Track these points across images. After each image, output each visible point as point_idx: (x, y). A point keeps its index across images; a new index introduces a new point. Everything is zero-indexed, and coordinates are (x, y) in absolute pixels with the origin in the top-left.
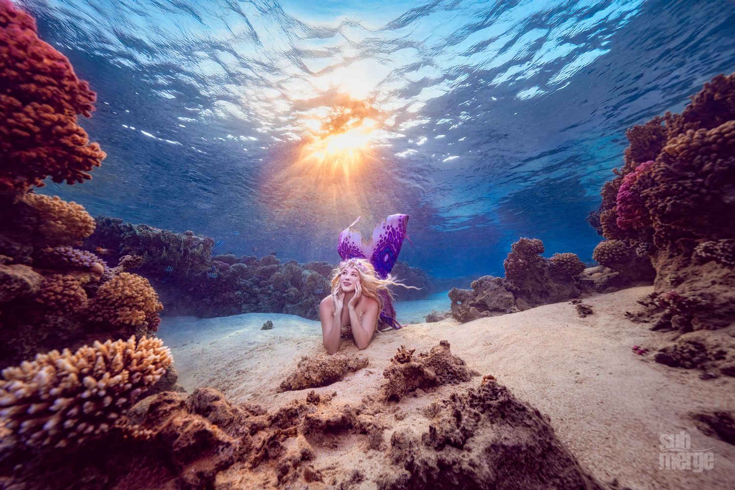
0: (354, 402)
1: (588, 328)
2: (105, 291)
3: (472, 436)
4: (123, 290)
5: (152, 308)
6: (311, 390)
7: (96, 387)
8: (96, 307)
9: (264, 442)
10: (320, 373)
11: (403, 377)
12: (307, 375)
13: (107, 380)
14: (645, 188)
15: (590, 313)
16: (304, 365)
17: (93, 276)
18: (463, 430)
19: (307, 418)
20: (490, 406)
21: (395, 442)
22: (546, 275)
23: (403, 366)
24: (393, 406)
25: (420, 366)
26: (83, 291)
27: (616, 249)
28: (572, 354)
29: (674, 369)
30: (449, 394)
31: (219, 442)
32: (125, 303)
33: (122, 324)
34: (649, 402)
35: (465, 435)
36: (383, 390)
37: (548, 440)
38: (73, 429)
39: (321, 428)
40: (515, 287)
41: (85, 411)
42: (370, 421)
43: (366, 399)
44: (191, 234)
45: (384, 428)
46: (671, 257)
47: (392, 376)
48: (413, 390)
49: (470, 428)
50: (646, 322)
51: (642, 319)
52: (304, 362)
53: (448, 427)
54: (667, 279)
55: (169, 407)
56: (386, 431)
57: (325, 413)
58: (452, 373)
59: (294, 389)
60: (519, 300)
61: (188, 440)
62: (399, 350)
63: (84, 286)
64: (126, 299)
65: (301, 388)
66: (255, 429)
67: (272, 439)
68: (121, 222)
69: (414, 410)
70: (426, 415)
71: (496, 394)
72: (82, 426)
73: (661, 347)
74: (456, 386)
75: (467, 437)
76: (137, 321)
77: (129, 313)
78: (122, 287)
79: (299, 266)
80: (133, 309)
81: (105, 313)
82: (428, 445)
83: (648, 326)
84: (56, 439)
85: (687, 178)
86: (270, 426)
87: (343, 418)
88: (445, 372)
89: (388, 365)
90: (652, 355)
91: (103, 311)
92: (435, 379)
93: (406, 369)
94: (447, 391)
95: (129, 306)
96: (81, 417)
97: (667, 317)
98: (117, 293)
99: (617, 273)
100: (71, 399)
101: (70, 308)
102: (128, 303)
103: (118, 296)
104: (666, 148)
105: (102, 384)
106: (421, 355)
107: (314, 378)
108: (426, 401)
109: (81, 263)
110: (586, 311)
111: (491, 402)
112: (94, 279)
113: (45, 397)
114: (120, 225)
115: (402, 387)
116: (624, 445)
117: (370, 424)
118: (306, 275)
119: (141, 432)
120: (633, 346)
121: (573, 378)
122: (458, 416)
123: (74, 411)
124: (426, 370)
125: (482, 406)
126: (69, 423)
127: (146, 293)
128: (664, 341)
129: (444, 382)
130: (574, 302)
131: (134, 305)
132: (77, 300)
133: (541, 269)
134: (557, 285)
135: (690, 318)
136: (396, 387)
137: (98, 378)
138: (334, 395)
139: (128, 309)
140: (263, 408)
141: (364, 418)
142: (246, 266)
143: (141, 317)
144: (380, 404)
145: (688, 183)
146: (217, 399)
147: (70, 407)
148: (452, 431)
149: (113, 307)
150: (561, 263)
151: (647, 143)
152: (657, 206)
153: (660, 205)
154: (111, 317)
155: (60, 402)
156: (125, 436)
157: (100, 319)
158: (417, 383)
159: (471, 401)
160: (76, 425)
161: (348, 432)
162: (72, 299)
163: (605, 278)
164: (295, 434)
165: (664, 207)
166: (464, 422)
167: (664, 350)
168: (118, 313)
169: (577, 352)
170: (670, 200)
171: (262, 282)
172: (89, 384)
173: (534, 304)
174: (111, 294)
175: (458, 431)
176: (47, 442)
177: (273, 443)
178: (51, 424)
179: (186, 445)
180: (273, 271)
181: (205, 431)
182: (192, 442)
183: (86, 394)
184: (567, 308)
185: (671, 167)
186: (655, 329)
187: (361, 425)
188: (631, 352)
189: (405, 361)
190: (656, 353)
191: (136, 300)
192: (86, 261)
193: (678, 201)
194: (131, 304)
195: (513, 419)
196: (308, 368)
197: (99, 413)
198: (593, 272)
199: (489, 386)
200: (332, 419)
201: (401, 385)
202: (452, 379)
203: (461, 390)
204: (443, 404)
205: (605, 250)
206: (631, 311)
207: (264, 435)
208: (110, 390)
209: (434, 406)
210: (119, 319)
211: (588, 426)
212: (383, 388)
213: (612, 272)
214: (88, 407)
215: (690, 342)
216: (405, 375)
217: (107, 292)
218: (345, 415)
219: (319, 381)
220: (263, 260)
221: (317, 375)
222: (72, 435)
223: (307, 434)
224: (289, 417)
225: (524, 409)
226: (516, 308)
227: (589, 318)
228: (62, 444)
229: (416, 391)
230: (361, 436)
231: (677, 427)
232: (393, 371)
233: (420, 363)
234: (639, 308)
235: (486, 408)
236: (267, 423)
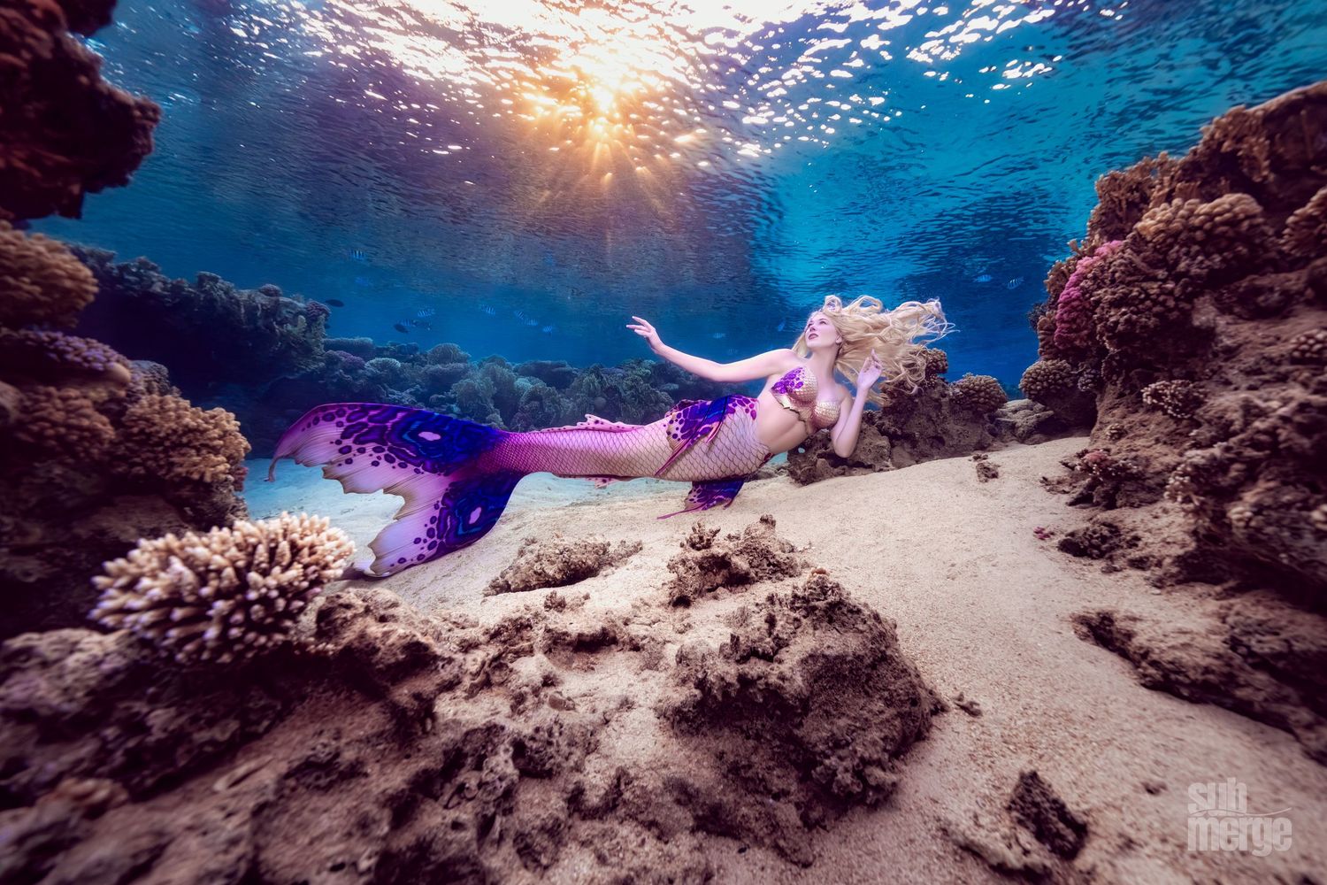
0: (622, 607)
1: (985, 499)
2: (141, 418)
3: (787, 645)
4: (179, 417)
5: (238, 451)
6: (552, 590)
7: (265, 586)
8: (127, 448)
9: (483, 663)
10: (560, 565)
11: (698, 570)
12: (537, 567)
13: (278, 576)
14: (1100, 288)
15: (995, 476)
16: (532, 552)
17: (113, 389)
18: (777, 637)
19: (548, 631)
20: (815, 608)
21: (682, 658)
22: (945, 410)
23: (699, 554)
24: (680, 612)
25: (726, 554)
26: (105, 419)
27: (1055, 374)
28: (953, 537)
29: (1077, 559)
30: (766, 594)
31: (436, 658)
32: (185, 440)
33: (186, 480)
34: (1030, 601)
35: (777, 644)
36: (666, 590)
37: (883, 648)
38: (240, 640)
39: (570, 644)
40: (893, 429)
41: (254, 617)
42: (646, 633)
43: (639, 603)
44: (276, 293)
45: (665, 642)
46: (1121, 395)
47: (681, 569)
48: (713, 589)
49: (785, 637)
50: (1065, 492)
51: (1061, 488)
52: (531, 547)
53: (757, 635)
54: (1107, 431)
55: (349, 614)
56: (669, 646)
57: (576, 624)
58: (774, 565)
59: (515, 591)
60: (897, 450)
61: (395, 654)
62: (694, 529)
63: (101, 408)
64: (185, 433)
65: (527, 587)
66: (468, 647)
67: (495, 659)
68: (110, 258)
69: (712, 617)
70: (729, 624)
71: (825, 594)
72: (251, 636)
73: (1070, 530)
74: (779, 584)
75: (780, 647)
76: (214, 475)
77: (196, 459)
78: (176, 410)
79: (509, 367)
80: (204, 451)
81: (149, 459)
82: (727, 657)
83: (1066, 498)
84: (217, 652)
85: (1155, 279)
86: (488, 643)
87: (604, 629)
88: (765, 562)
89: (675, 552)
90: (1056, 540)
91: (144, 456)
92: (747, 573)
93: (704, 558)
94: (762, 590)
95: (194, 447)
96: (249, 625)
97: (1091, 487)
98: (167, 422)
99: (1051, 412)
100: (231, 602)
101: (86, 451)
102: (190, 442)
103: (170, 428)
104: (1139, 225)
105: (271, 581)
106: (729, 537)
107: (551, 573)
108: (730, 603)
109: (86, 365)
110: (990, 474)
111: (817, 603)
112: (114, 394)
113: (190, 599)
114: (108, 264)
115: (696, 585)
116: (985, 654)
117: (645, 637)
118: (523, 389)
119: (321, 647)
120: (1035, 528)
121: (945, 572)
122: (771, 621)
123: (238, 617)
124: (735, 560)
125: (805, 609)
126: (235, 632)
127: (224, 423)
128: (1077, 521)
129: (761, 578)
130: (976, 458)
131: (203, 445)
132: (95, 435)
133: (937, 400)
134: (958, 427)
135: (1116, 489)
136: (686, 586)
137: (265, 573)
138: (587, 597)
139: (193, 452)
140: (472, 618)
141: (636, 630)
142: (399, 364)
143: (221, 468)
144: (660, 610)
145: (1154, 288)
146: (395, 605)
147: (232, 612)
148: (761, 639)
149: (160, 448)
150: (969, 393)
151: (1124, 205)
152: (1107, 320)
153: (1112, 319)
154: (161, 467)
155: (221, 606)
156: (297, 652)
157: (140, 470)
158: (719, 579)
159: (793, 603)
160: (245, 633)
161: (610, 650)
162: (86, 434)
163: (1032, 420)
164: (530, 652)
165: (1116, 323)
166: (778, 628)
167: (1072, 534)
168: (176, 459)
169: (960, 536)
170: (1124, 314)
171: (434, 396)
172: (256, 583)
173: (920, 457)
174: (154, 424)
175: (768, 640)
176: (205, 656)
177: (498, 663)
178: (212, 632)
179: (393, 660)
180: (455, 376)
181: (418, 644)
182: (401, 657)
183: (253, 595)
184: (965, 466)
185: (1137, 260)
186: (1071, 504)
187: (632, 640)
188: (1031, 536)
189: (704, 547)
190: (1063, 537)
191: (205, 436)
192: (96, 360)
193: (1134, 317)
194: (197, 444)
195: (843, 624)
196: (538, 556)
197: (269, 620)
198: (1017, 410)
199: (817, 583)
200: (586, 631)
201: (693, 581)
202: (774, 572)
203: (784, 588)
204: (756, 609)
205: (1038, 374)
206: (1048, 476)
207: (479, 655)
208: (282, 590)
209: (743, 610)
210: (179, 470)
211: (948, 634)
212: (666, 587)
213: (1045, 410)
214: (257, 612)
215: (1104, 524)
216: (701, 567)
217: (147, 420)
218: (606, 625)
219: (558, 576)
220: (434, 352)
221: (555, 567)
222: (238, 647)
223: (548, 651)
224: (518, 630)
225: (859, 611)
226: (889, 463)
227: (993, 483)
228: (226, 658)
229: (718, 591)
230: (632, 653)
231: (1052, 632)
232: (684, 562)
233: (726, 550)
234: (1061, 473)
235: (810, 611)
236: (483, 639)
